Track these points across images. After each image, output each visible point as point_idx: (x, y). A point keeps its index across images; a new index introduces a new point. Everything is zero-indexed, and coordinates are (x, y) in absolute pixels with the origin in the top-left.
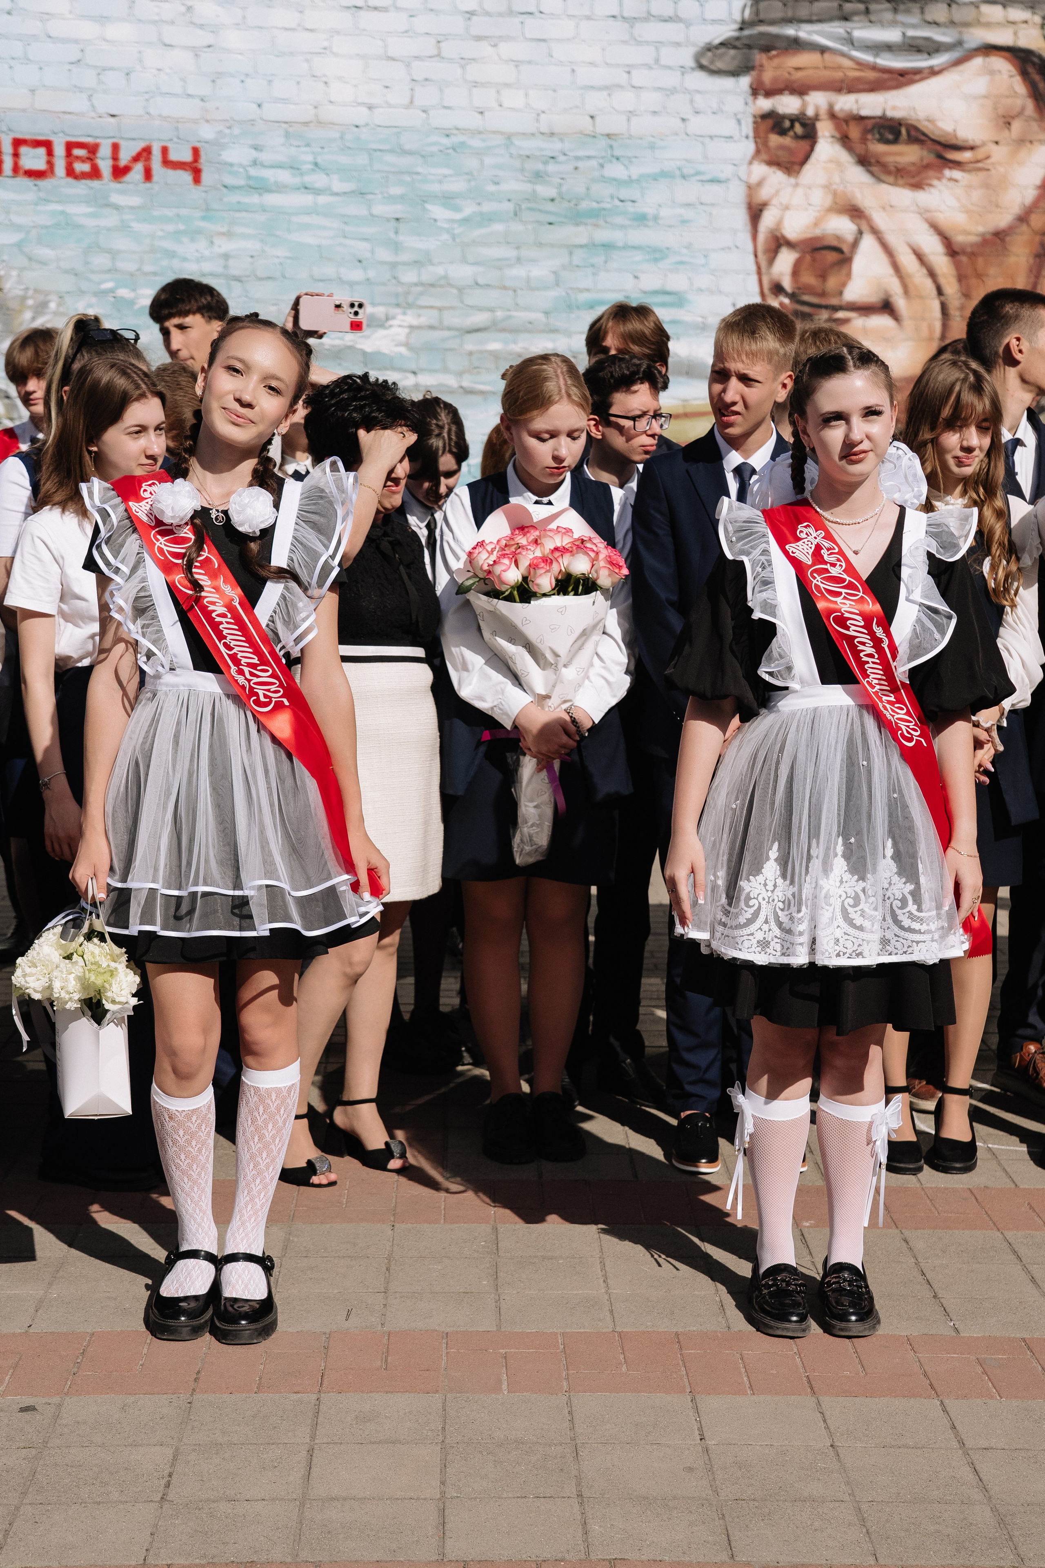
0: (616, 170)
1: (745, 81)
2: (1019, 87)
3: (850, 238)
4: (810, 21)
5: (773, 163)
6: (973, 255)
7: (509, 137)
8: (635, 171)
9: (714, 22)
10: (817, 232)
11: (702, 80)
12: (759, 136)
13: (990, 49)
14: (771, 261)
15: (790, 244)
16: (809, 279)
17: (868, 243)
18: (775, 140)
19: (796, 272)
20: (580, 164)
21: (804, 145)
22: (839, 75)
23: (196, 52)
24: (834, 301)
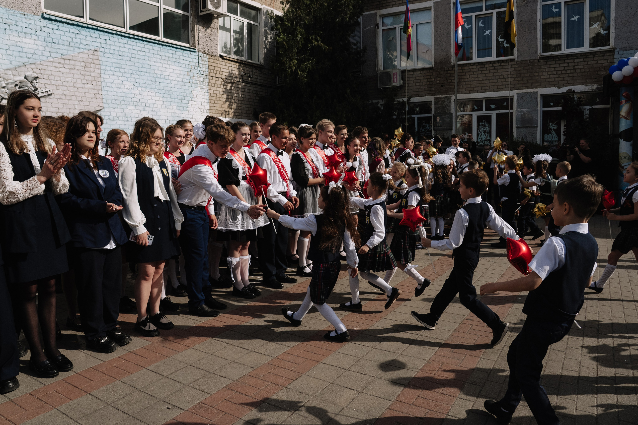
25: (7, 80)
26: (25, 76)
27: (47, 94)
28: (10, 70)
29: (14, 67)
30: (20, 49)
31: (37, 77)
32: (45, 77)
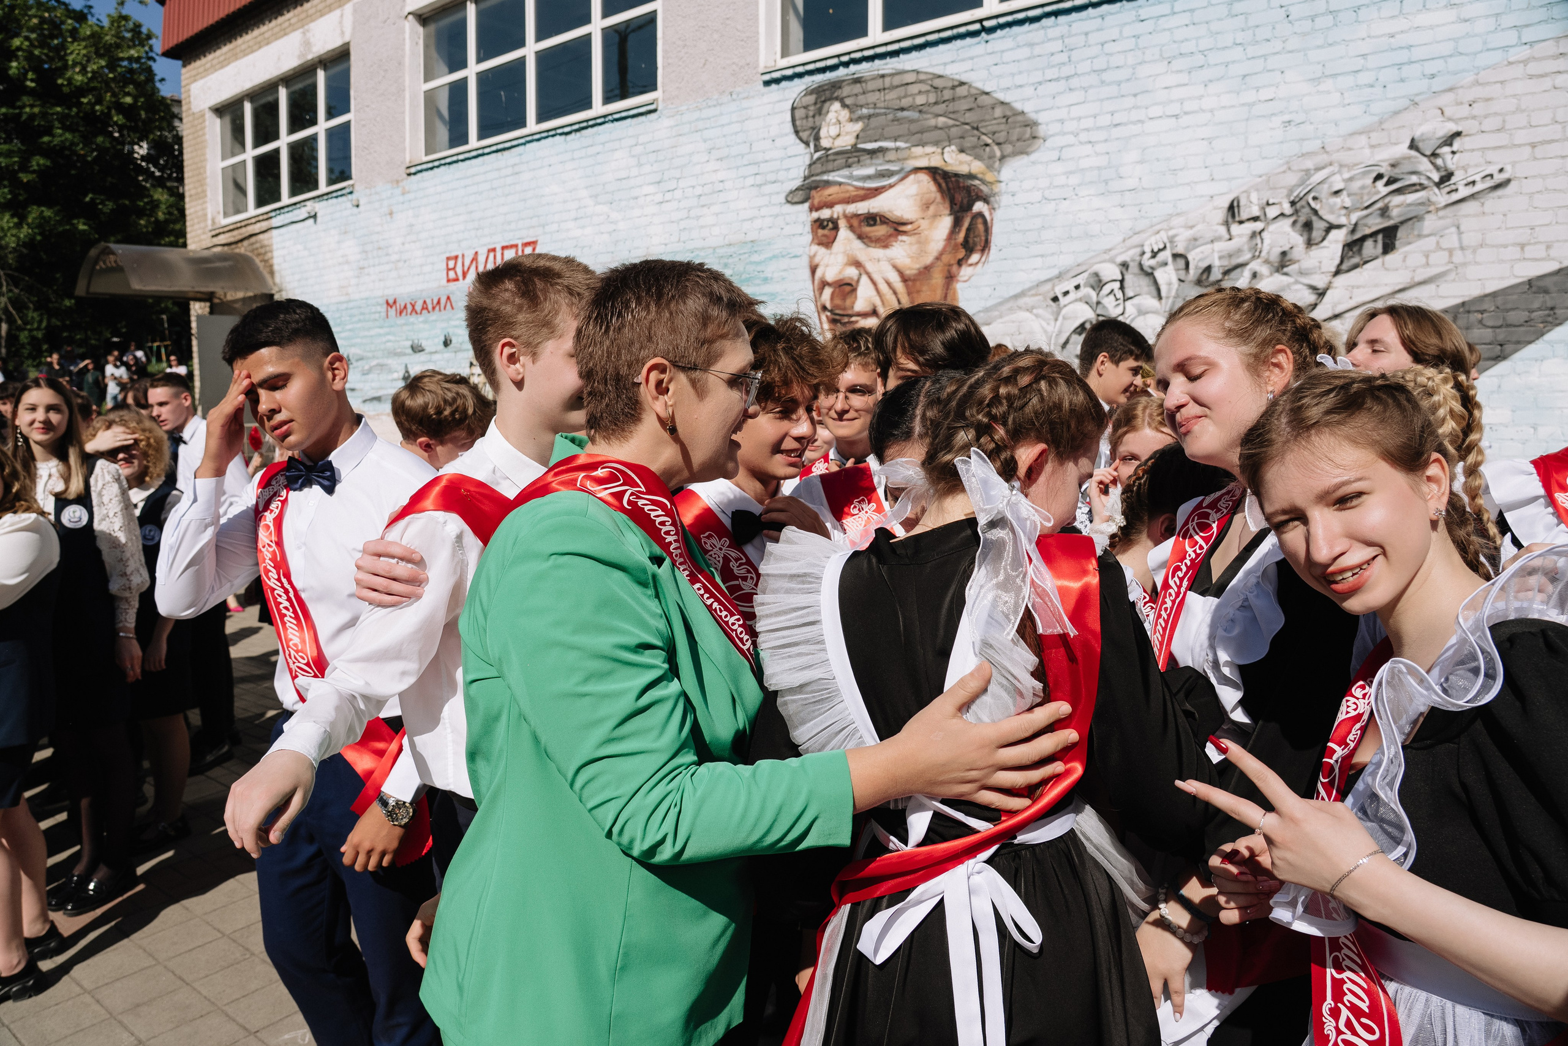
0: (756, 258)
1: (806, 205)
2: (932, 187)
3: (856, 278)
4: (833, 171)
5: (820, 244)
6: (914, 280)
7: (714, 249)
8: (762, 257)
9: (793, 179)
10: (841, 277)
11: (789, 207)
12: (814, 231)
13: (917, 170)
14: (821, 294)
15: (829, 284)
16: (838, 302)
17: (864, 279)
18: (821, 232)
19: (832, 299)
20: (742, 257)
21: (834, 232)
22: (847, 195)
23: (610, 233)
24: (850, 312)
25: (1350, 167)
26: (1413, 140)
27: (1489, 183)
28: (1361, 133)
29: (1376, 119)
30: (1403, 56)
31: (1458, 134)
32: (1489, 124)
